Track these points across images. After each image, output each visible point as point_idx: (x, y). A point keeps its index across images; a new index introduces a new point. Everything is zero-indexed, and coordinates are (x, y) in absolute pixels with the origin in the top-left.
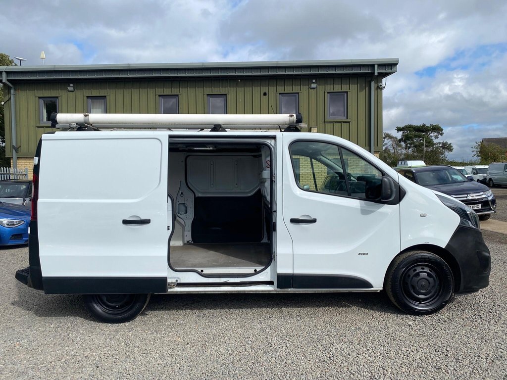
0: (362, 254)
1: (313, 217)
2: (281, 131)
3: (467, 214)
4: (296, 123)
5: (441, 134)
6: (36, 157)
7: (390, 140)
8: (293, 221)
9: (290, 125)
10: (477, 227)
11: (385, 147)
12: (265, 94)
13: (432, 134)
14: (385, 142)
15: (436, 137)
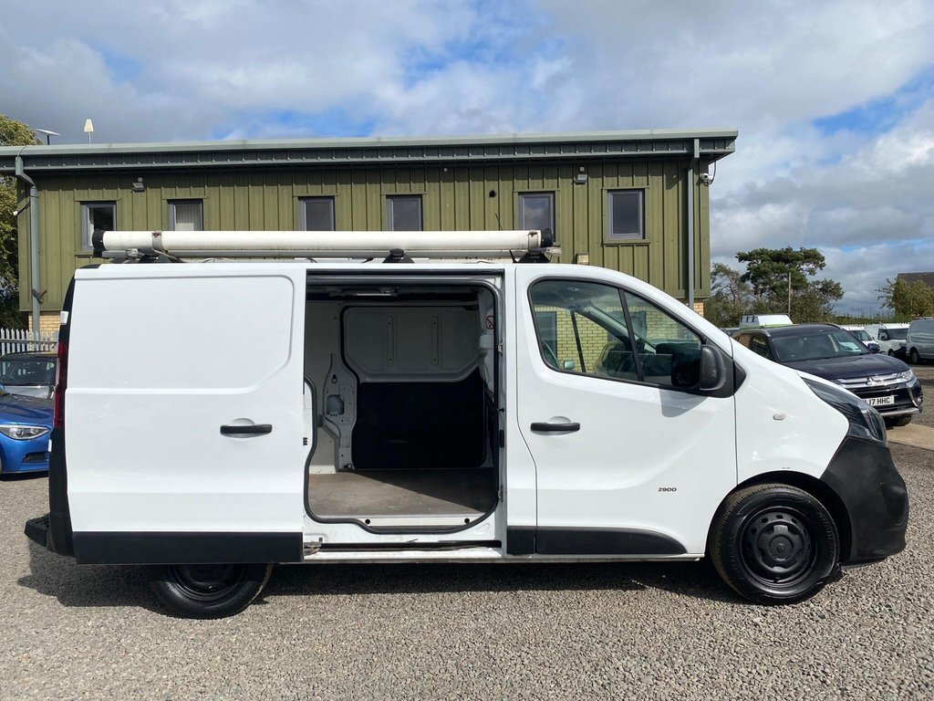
0: (665, 490)
1: (574, 421)
2: (514, 262)
3: (861, 416)
4: (541, 246)
5: (821, 267)
6: (64, 310)
7: (725, 277)
8: (537, 428)
9: (531, 251)
10: (881, 439)
11: (716, 290)
12: (492, 194)
13: (804, 267)
14: (717, 282)
15: (812, 272)
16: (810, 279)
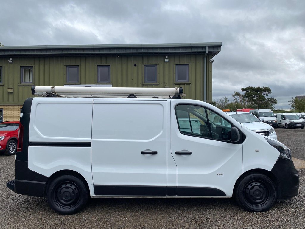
0: (219, 174)
1: (189, 151)
2: (170, 98)
3: (284, 150)
4: (179, 93)
5: (270, 93)
6: (21, 112)
7: (238, 96)
8: (177, 153)
9: (176, 95)
10: (290, 158)
11: (235, 101)
12: (135, 65)
13: (264, 93)
14: (235, 98)
15: (267, 95)
16: (266, 97)
